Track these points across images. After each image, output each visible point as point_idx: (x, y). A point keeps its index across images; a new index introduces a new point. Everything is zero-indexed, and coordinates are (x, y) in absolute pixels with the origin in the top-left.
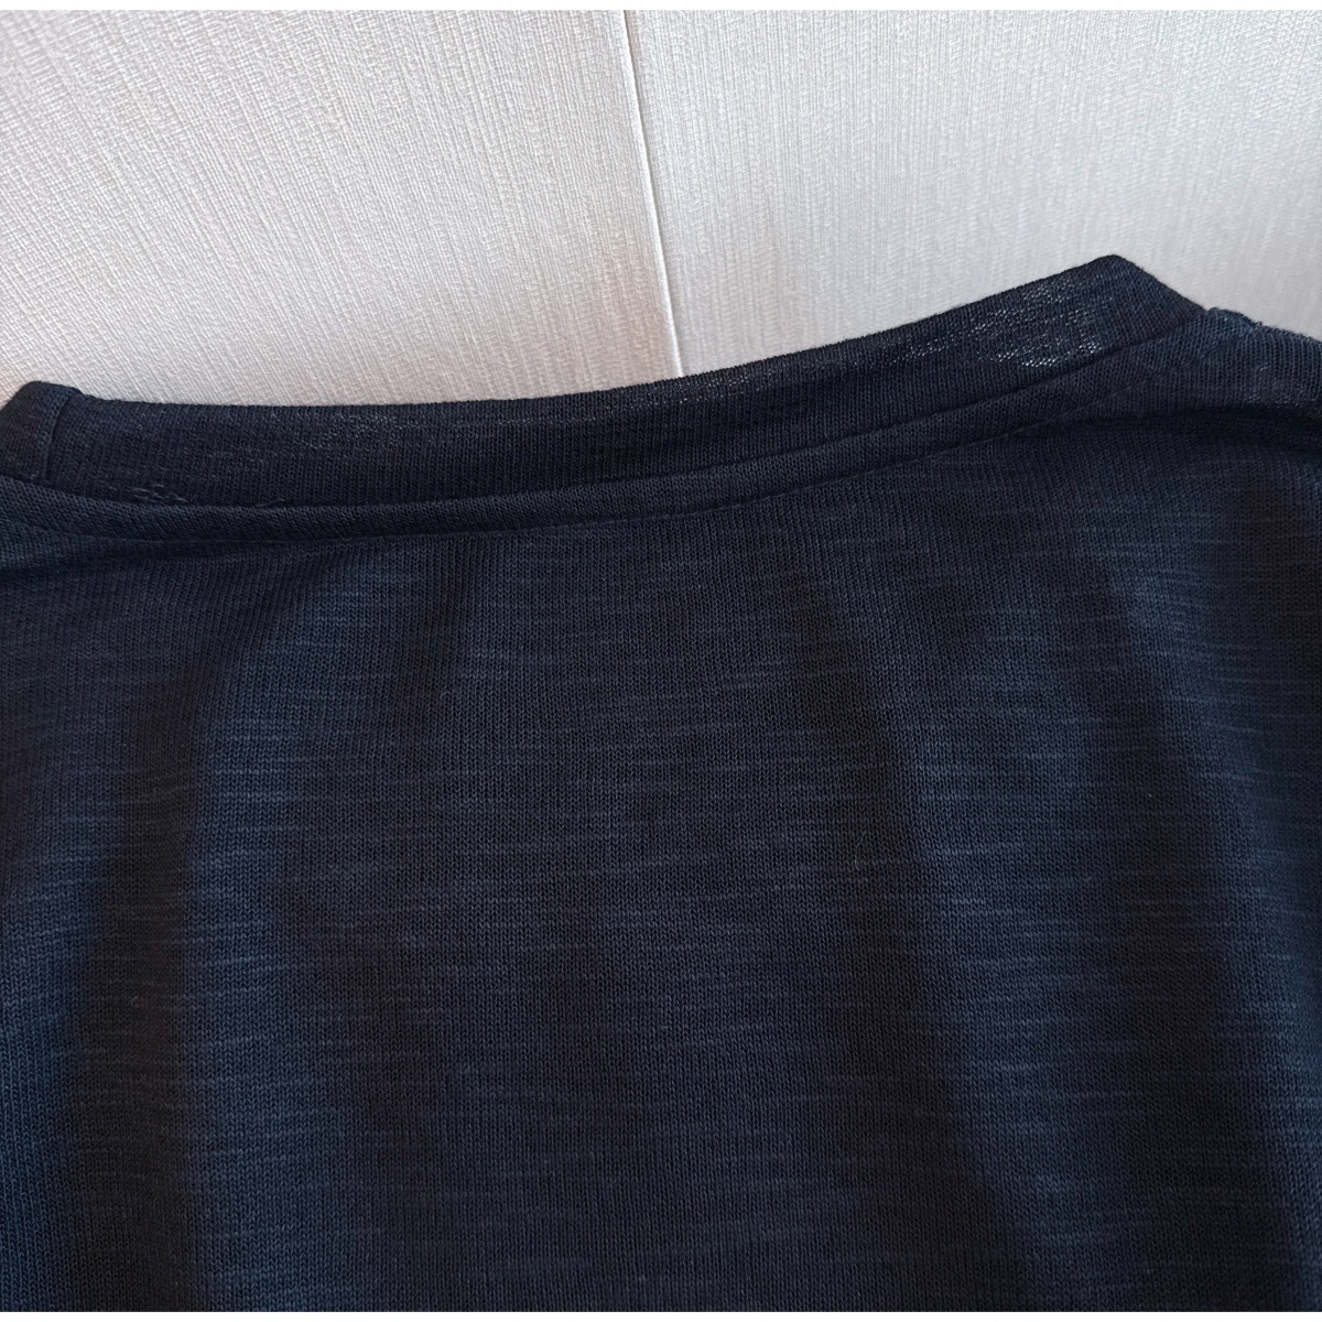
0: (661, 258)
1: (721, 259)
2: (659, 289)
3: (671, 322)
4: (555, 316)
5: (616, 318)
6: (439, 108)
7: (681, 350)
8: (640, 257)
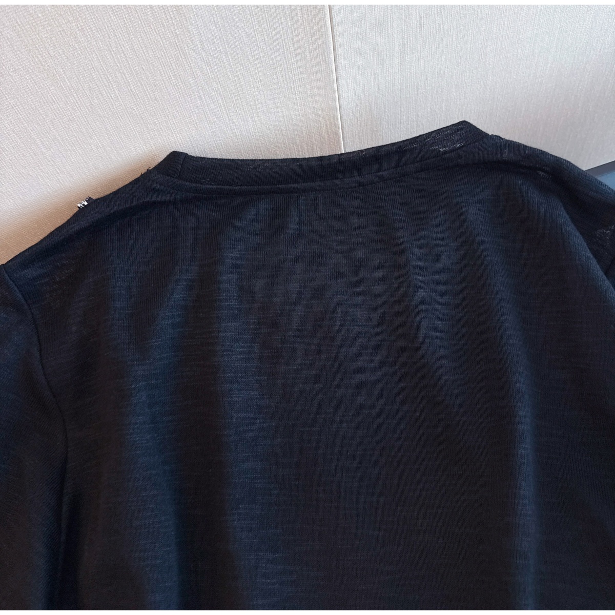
0: (340, 120)
1: (356, 120)
2: (339, 128)
3: (342, 137)
4: (309, 136)
5: (326, 136)
6: (285, 82)
7: (344, 145)
8: (334, 120)
